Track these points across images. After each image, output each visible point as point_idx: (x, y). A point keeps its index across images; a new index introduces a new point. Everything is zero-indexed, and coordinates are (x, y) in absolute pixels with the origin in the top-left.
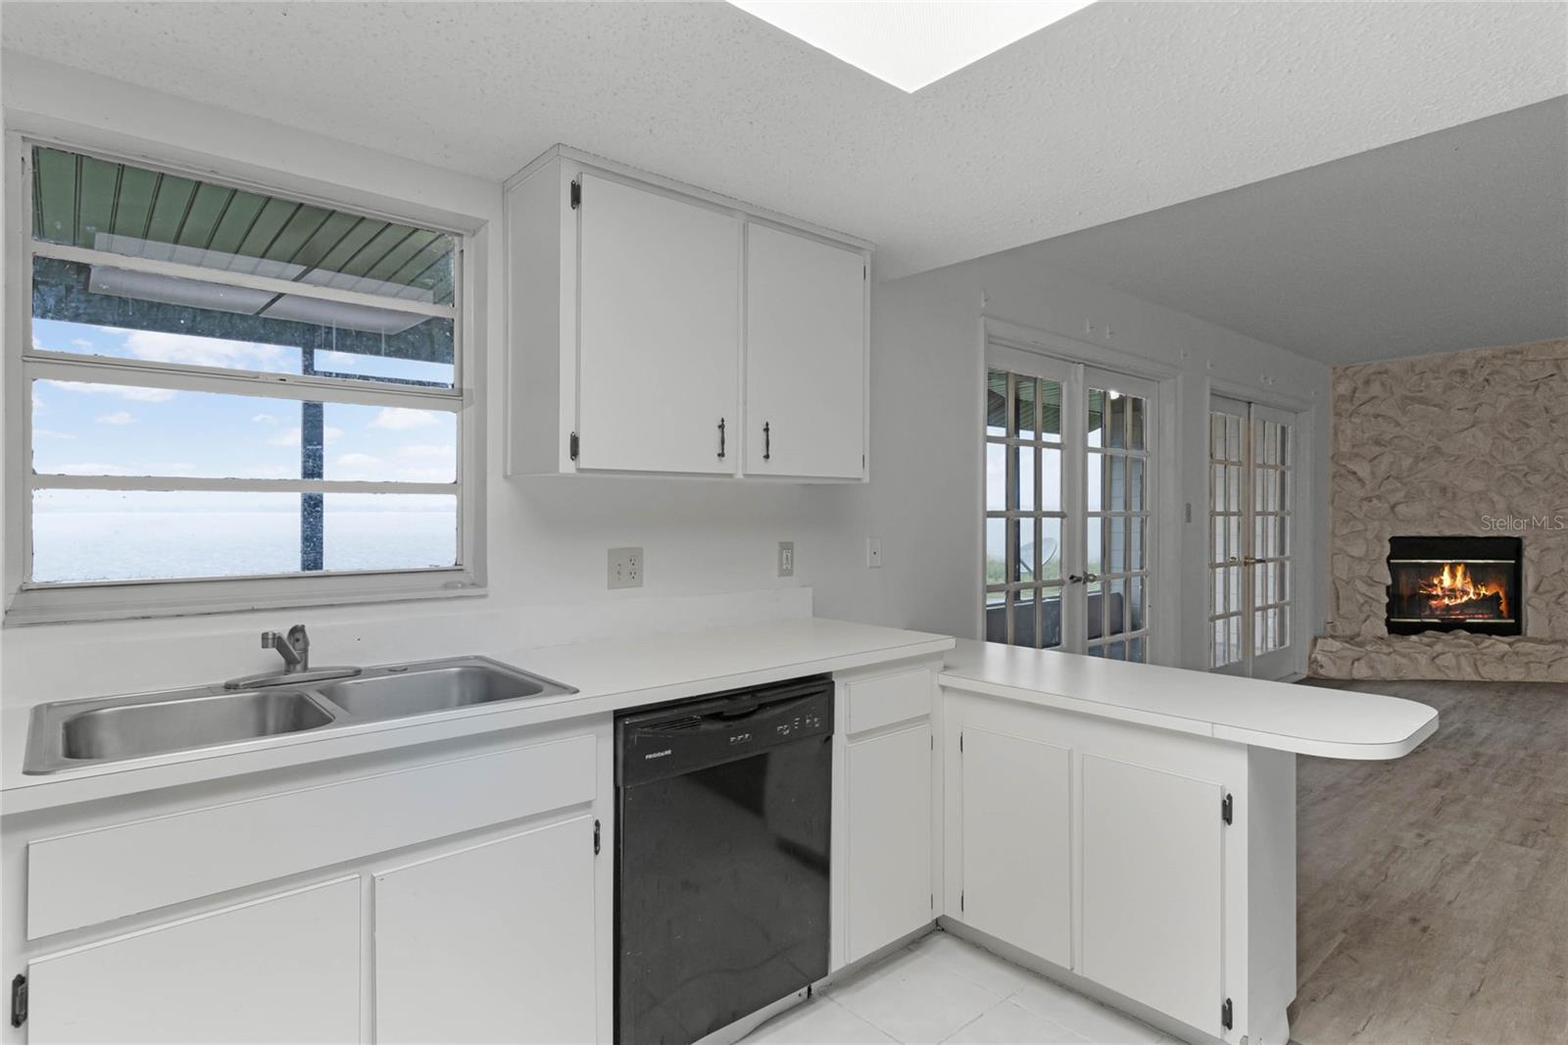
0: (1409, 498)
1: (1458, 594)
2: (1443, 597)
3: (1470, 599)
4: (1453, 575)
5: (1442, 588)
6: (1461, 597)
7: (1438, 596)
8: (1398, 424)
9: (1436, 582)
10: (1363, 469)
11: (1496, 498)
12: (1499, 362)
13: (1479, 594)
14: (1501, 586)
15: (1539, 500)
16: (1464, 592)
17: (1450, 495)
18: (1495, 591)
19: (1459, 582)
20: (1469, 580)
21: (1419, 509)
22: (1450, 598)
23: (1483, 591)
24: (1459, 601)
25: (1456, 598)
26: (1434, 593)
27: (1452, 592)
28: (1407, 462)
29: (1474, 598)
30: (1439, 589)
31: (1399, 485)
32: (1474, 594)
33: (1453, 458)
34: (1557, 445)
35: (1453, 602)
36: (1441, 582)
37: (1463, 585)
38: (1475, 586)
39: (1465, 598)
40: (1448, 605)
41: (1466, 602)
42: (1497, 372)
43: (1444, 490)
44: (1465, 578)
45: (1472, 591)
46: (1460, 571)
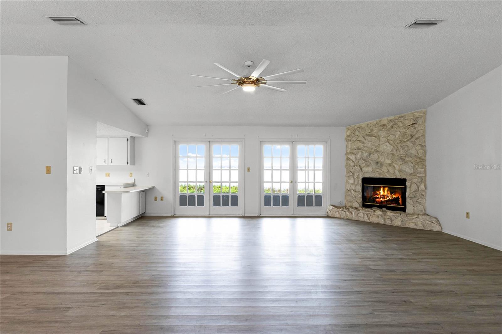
0: (367, 166)
1: (385, 197)
2: (381, 198)
3: (389, 199)
4: (384, 191)
5: (380, 195)
6: (386, 198)
7: (379, 197)
8: (363, 143)
9: (378, 193)
10: (352, 157)
11: (395, 166)
12: (397, 121)
13: (392, 197)
14: (400, 194)
15: (409, 166)
16: (388, 197)
17: (379, 165)
18: (397, 196)
19: (386, 193)
20: (389, 192)
21: (370, 169)
22: (383, 198)
23: (394, 196)
24: (386, 199)
25: (385, 198)
26: (378, 197)
27: (383, 197)
28: (366, 154)
29: (391, 198)
30: (379, 195)
31: (363, 162)
32: (391, 197)
33: (381, 153)
34: (417, 147)
35: (383, 200)
36: (380, 193)
37: (387, 194)
38: (391, 194)
39: (388, 199)
40: (382, 201)
41: (388, 200)
42: (396, 124)
43: (377, 163)
44: (388, 192)
45: (390, 196)
46: (386, 189)
